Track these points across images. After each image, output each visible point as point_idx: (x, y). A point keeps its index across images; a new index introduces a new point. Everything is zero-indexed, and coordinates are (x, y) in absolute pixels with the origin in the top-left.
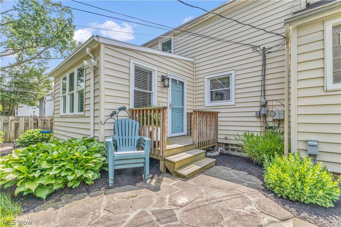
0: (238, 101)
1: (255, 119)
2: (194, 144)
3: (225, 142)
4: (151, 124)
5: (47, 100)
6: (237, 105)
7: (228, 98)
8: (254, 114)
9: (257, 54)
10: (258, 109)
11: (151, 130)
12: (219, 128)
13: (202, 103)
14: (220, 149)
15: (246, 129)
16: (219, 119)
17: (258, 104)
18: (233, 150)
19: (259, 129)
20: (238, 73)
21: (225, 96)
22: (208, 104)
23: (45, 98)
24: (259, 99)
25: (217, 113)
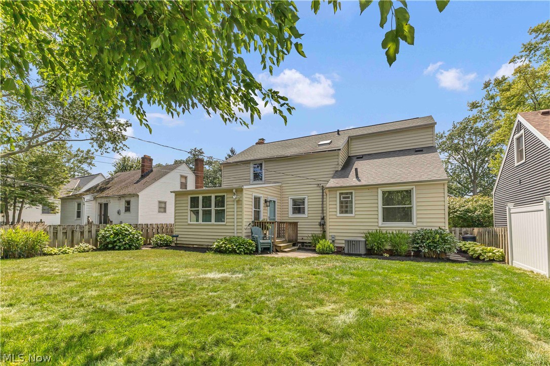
0: (309, 215)
1: (318, 226)
2: (286, 240)
3: (302, 241)
4: (265, 229)
5: (85, 200)
6: (309, 218)
7: (304, 213)
8: (318, 223)
9: (319, 188)
10: (320, 221)
11: (265, 232)
12: (298, 232)
13: (287, 215)
14: (299, 245)
15: (313, 232)
16: (298, 226)
17: (320, 218)
18: (306, 246)
19: (320, 232)
20: (309, 198)
21: (302, 210)
22: (291, 216)
23: (84, 198)
24: (320, 215)
25: (297, 223)
